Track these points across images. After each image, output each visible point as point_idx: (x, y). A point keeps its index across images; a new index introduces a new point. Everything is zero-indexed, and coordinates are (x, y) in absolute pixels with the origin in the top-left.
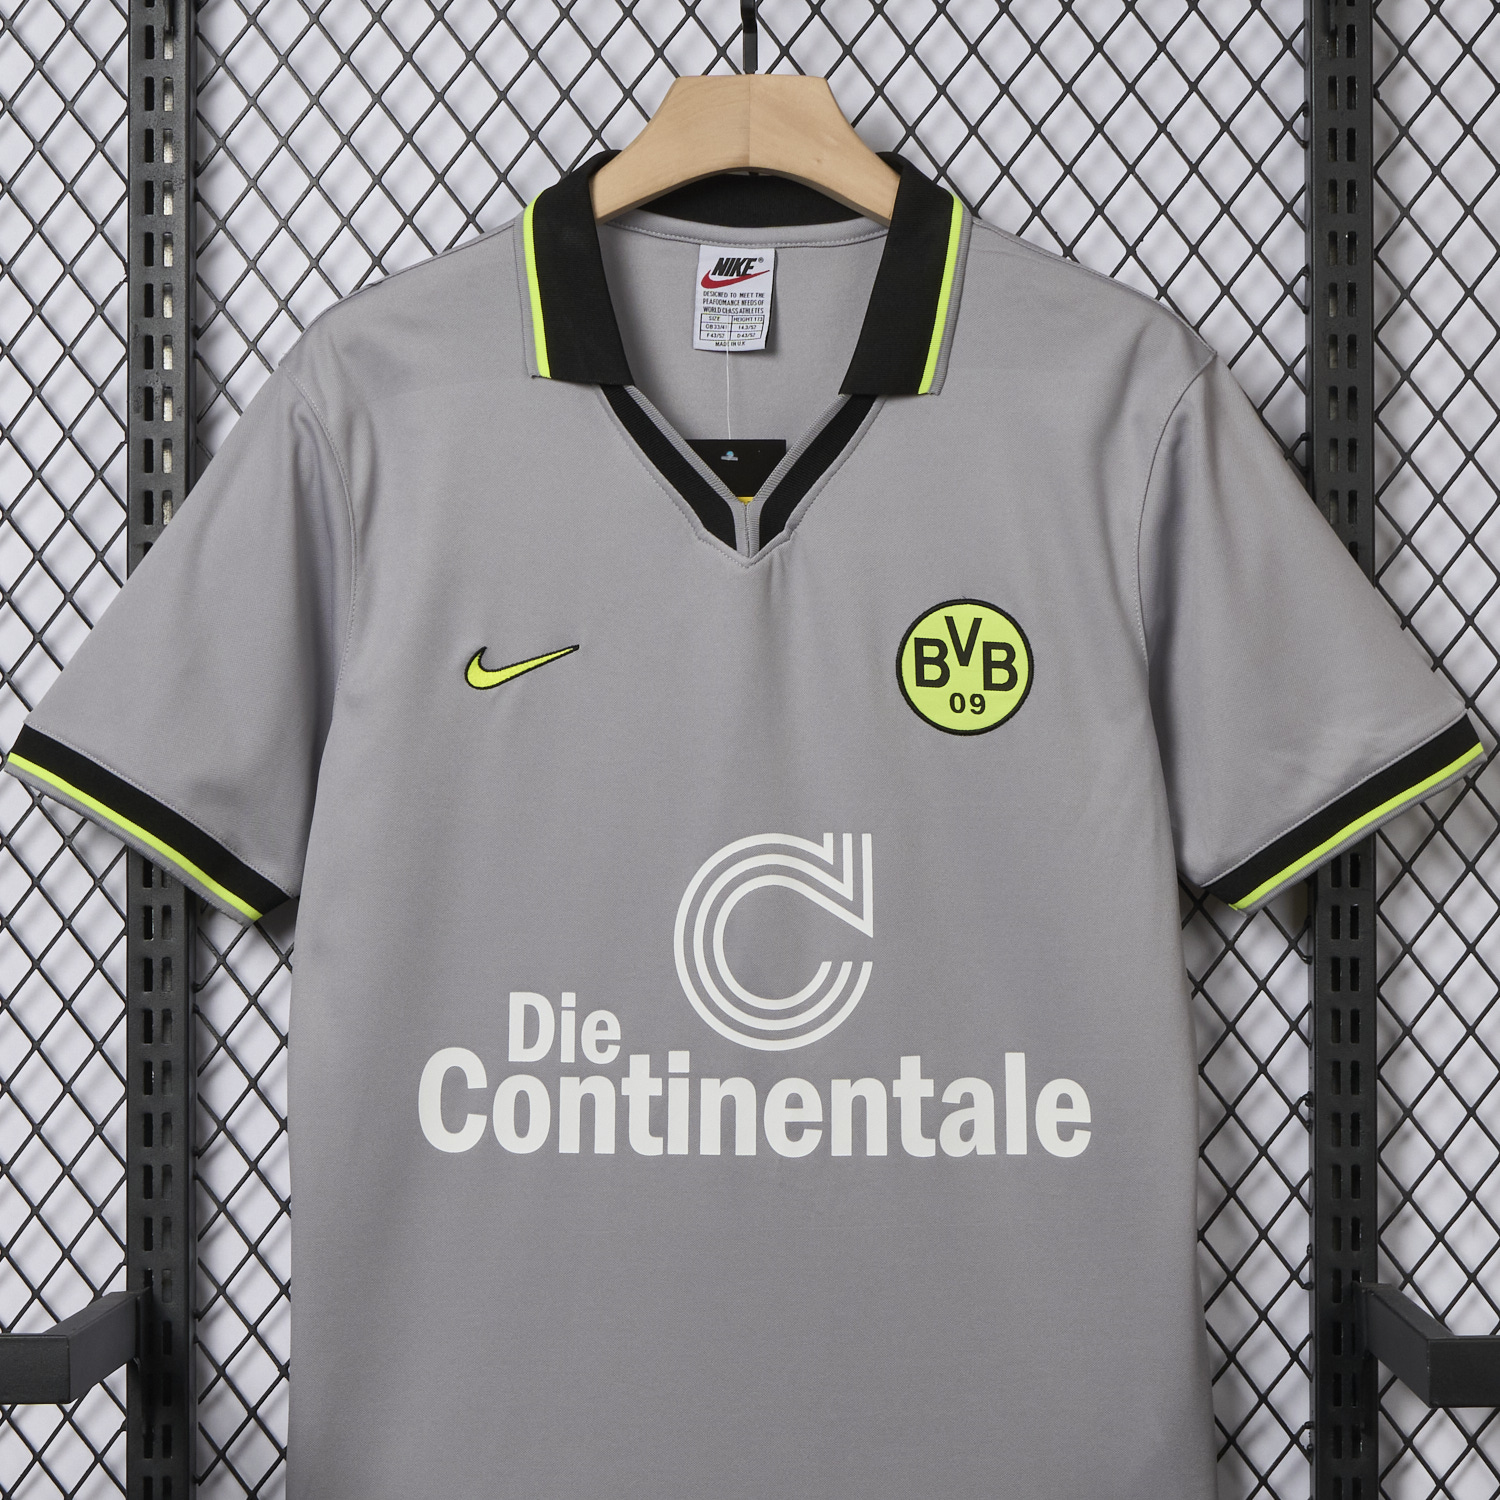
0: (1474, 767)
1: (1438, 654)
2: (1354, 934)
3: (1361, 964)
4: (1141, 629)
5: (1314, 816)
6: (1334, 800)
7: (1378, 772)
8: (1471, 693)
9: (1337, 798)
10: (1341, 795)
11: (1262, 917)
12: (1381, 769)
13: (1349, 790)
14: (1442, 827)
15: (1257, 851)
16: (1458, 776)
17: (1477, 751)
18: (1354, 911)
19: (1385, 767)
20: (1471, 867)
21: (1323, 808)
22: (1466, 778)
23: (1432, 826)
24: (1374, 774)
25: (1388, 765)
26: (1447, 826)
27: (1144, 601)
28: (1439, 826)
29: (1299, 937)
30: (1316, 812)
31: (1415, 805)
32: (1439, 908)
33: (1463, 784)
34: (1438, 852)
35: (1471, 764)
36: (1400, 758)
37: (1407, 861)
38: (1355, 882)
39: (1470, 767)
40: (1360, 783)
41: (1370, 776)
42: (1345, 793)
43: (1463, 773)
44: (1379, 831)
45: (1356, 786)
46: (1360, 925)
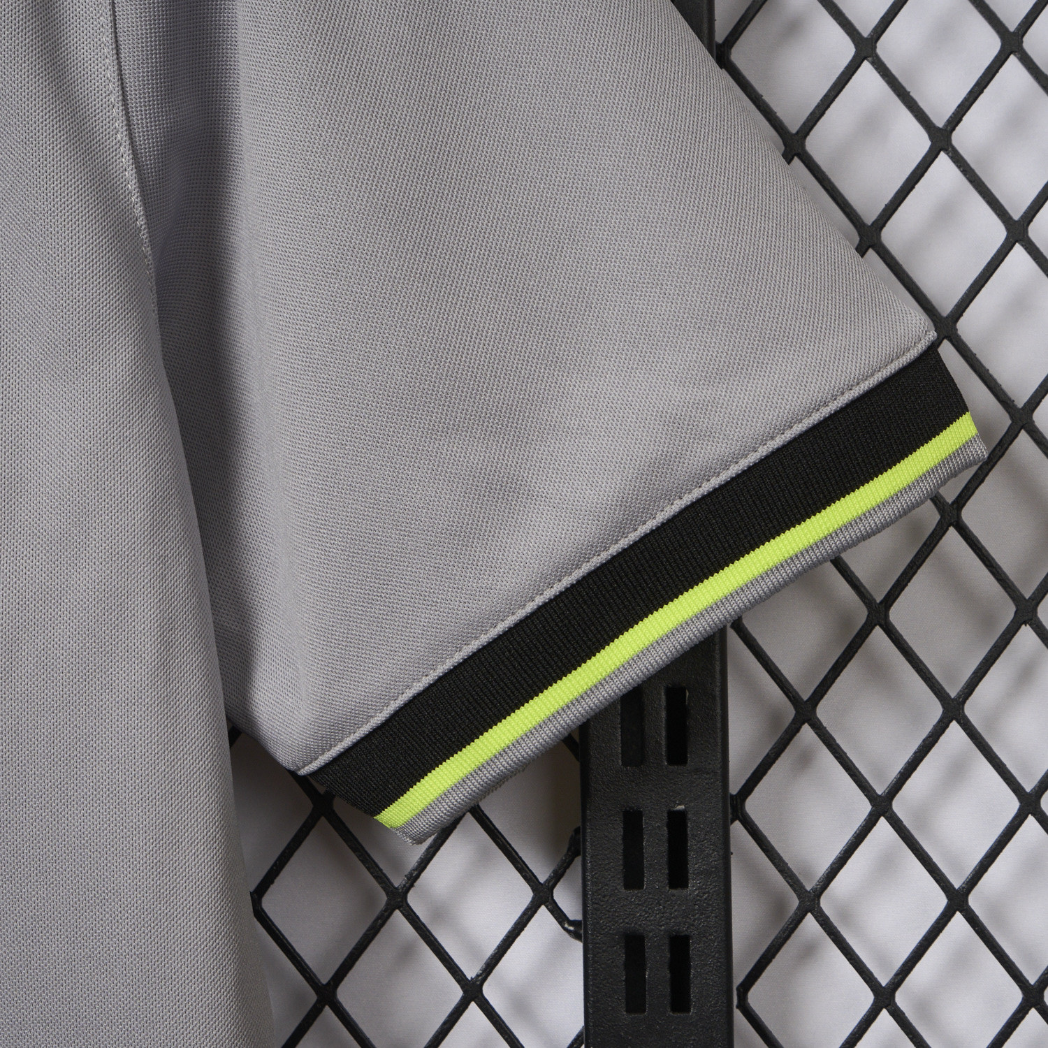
0: (954, 474)
1: (870, 216)
2: (678, 877)
3: (694, 949)
4: (125, 149)
5: (545, 606)
6: (596, 561)
7: (707, 487)
8: (946, 306)
9: (604, 556)
10: (614, 550)
11: (470, 829)
12: (715, 482)
13: (633, 537)
14: (887, 616)
15: (409, 694)
16: (916, 494)
17: (961, 432)
18: (677, 823)
19: (724, 477)
20: (953, 710)
21: (567, 581)
22: (937, 500)
23: (862, 614)
24: (697, 493)
25: (734, 470)
26: (897, 614)
27: (130, 81)
28: (879, 614)
29: (557, 877)
30: (549, 593)
31: (820, 562)
32: (882, 806)
33: (931, 516)
34: (878, 672)
35: (949, 468)
36: (763, 451)
37: (805, 696)
38: (678, 754)
39: (944, 472)
40: (661, 517)
41: (688, 499)
42: (624, 543)
43: (927, 487)
44: (737, 625)
45: (651, 524)
46: (692, 856)
